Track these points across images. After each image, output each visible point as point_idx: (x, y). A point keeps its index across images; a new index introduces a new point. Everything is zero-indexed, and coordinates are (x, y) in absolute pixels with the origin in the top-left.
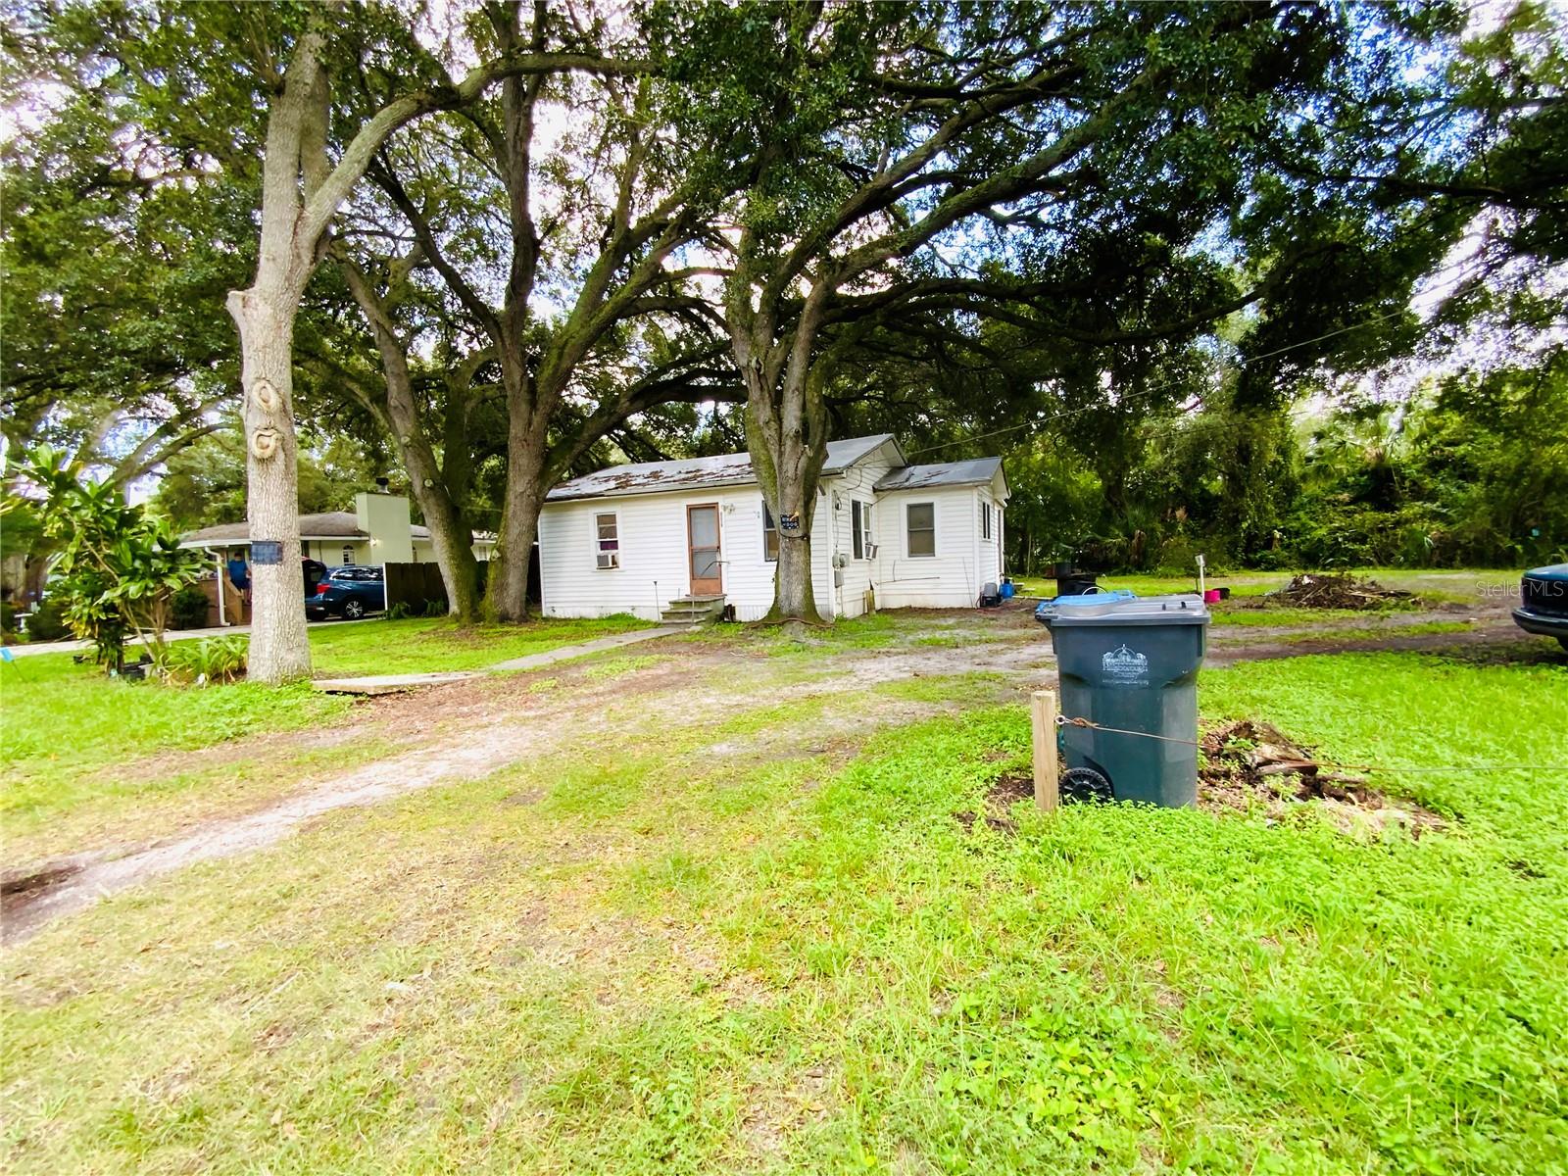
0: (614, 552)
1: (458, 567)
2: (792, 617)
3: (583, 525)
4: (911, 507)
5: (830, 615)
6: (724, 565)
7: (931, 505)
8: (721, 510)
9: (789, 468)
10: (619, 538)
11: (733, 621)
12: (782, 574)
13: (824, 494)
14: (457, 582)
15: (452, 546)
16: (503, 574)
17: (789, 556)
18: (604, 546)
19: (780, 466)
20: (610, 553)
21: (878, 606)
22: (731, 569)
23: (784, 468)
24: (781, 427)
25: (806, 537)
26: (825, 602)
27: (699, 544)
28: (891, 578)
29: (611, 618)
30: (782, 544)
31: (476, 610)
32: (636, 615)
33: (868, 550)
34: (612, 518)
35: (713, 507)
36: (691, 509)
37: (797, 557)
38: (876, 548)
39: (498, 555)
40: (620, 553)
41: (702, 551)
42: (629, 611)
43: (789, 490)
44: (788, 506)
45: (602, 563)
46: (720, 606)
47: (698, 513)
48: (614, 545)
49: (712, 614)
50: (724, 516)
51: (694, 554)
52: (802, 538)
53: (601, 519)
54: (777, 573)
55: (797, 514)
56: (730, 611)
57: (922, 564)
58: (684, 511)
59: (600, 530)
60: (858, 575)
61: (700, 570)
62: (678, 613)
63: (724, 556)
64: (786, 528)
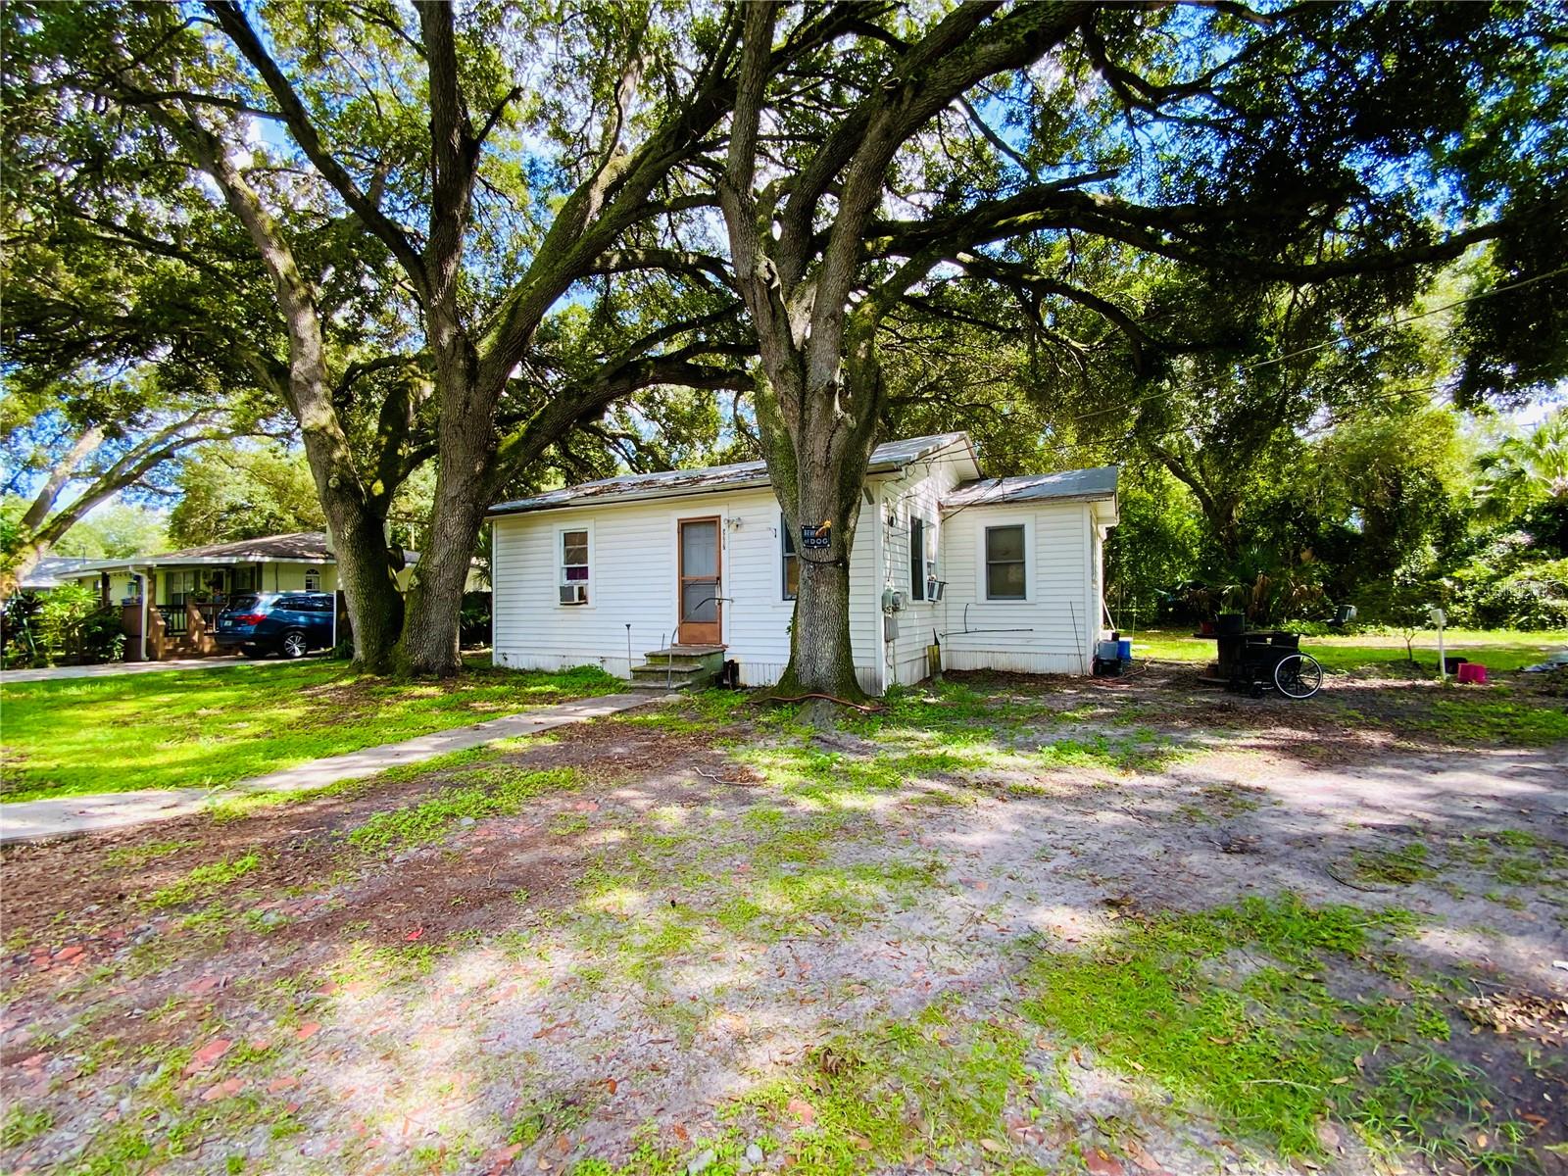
0: (583, 582)
1: (369, 597)
2: (816, 691)
3: (546, 546)
4: (991, 532)
5: (876, 684)
6: (725, 604)
7: (1020, 529)
8: (724, 526)
9: (817, 446)
10: (591, 565)
11: (735, 685)
12: (801, 620)
13: (871, 501)
14: (364, 617)
15: (361, 570)
16: (423, 608)
17: (813, 591)
18: (572, 574)
19: (802, 445)
20: (576, 584)
21: (944, 668)
22: (734, 609)
23: (809, 448)
24: (804, 380)
25: (842, 563)
26: (870, 664)
27: (692, 574)
28: (962, 628)
29: (575, 673)
30: (804, 573)
31: (386, 657)
32: (607, 669)
33: (931, 587)
34: (582, 537)
35: (713, 522)
36: (684, 526)
37: (826, 594)
38: (942, 584)
39: (417, 582)
40: (591, 584)
41: (697, 583)
42: (599, 664)
43: (815, 485)
44: (814, 512)
45: (566, 595)
46: (717, 661)
47: (693, 531)
48: (582, 573)
49: (705, 675)
50: (728, 534)
51: (685, 587)
52: (835, 563)
53: (569, 538)
54: (794, 619)
55: (828, 524)
56: (732, 668)
57: (1006, 611)
58: (675, 526)
59: (567, 552)
60: (917, 623)
61: (692, 612)
62: (655, 671)
63: (726, 590)
64: (809, 546)
